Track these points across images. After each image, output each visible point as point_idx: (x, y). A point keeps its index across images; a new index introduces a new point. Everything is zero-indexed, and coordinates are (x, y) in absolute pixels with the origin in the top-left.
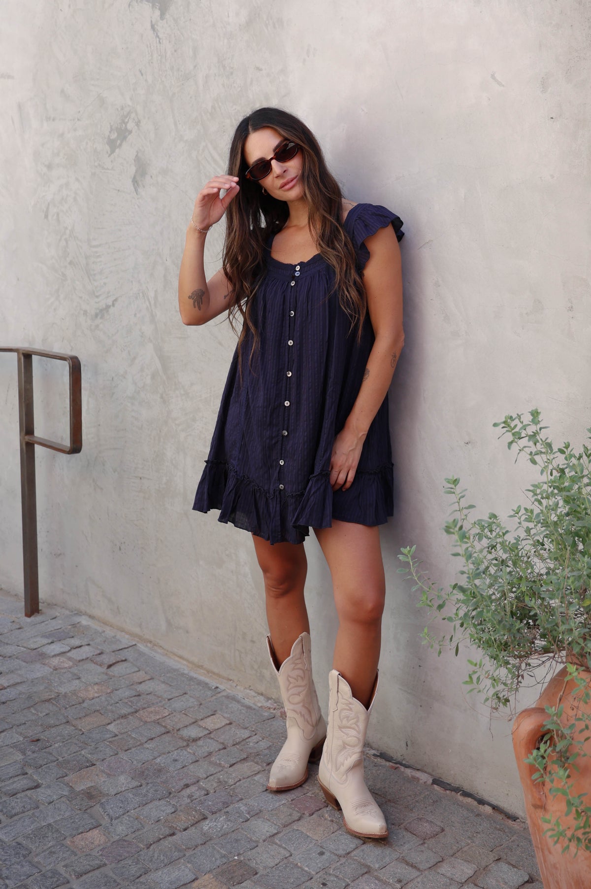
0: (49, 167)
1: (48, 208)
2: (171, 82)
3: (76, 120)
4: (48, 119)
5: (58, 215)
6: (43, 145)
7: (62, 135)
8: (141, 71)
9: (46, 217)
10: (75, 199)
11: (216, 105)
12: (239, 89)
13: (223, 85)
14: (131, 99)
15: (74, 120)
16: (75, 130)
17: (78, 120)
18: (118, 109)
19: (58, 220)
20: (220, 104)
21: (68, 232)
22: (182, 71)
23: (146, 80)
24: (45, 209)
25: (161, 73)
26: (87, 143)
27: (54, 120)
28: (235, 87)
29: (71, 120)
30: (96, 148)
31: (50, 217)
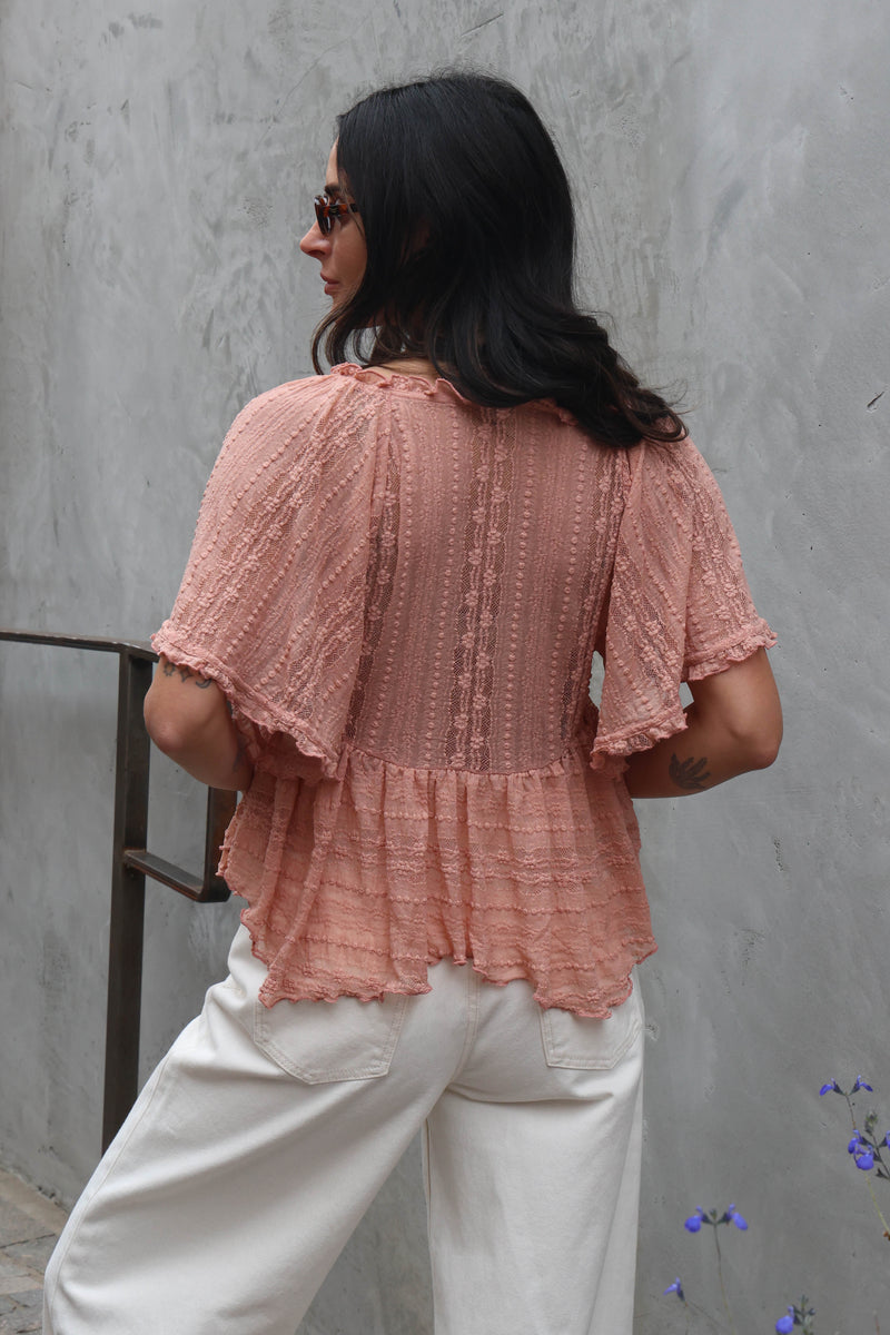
0: (217, 228)
1: (210, 323)
2: (454, 30)
3: (272, 120)
4: (219, 117)
5: (228, 338)
6: (208, 178)
7: (243, 156)
8: (396, 6)
9: (206, 343)
10: (261, 304)
11: (540, 84)
12: (588, 44)
13: (556, 35)
14: (375, 71)
15: (267, 120)
16: (268, 143)
17: (275, 120)
18: (349, 95)
19: (228, 352)
20: (548, 83)
21: (244, 378)
22: (475, 4)
23: (406, 27)
24: (205, 326)
25: (435, 8)
26: (289, 175)
27: (230, 121)
28: (579, 39)
29: (261, 121)
30: (305, 187)
31: (213, 343)
